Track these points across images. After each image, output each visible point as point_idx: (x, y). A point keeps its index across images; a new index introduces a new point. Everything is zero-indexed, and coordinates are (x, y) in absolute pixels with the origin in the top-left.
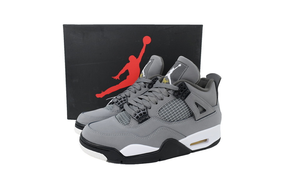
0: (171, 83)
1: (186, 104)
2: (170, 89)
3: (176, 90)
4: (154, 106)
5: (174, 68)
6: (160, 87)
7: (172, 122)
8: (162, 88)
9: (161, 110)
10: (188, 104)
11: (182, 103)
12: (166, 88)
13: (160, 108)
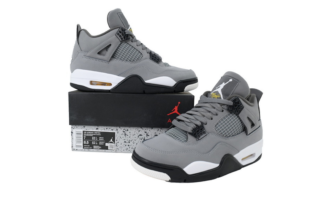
0: (223, 98)
1: (239, 119)
2: (224, 105)
3: (230, 105)
4: (209, 122)
5: (225, 83)
6: (211, 102)
7: (228, 137)
8: (213, 103)
9: (217, 126)
10: (241, 118)
11: (236, 118)
12: (219, 103)
13: (216, 123)
